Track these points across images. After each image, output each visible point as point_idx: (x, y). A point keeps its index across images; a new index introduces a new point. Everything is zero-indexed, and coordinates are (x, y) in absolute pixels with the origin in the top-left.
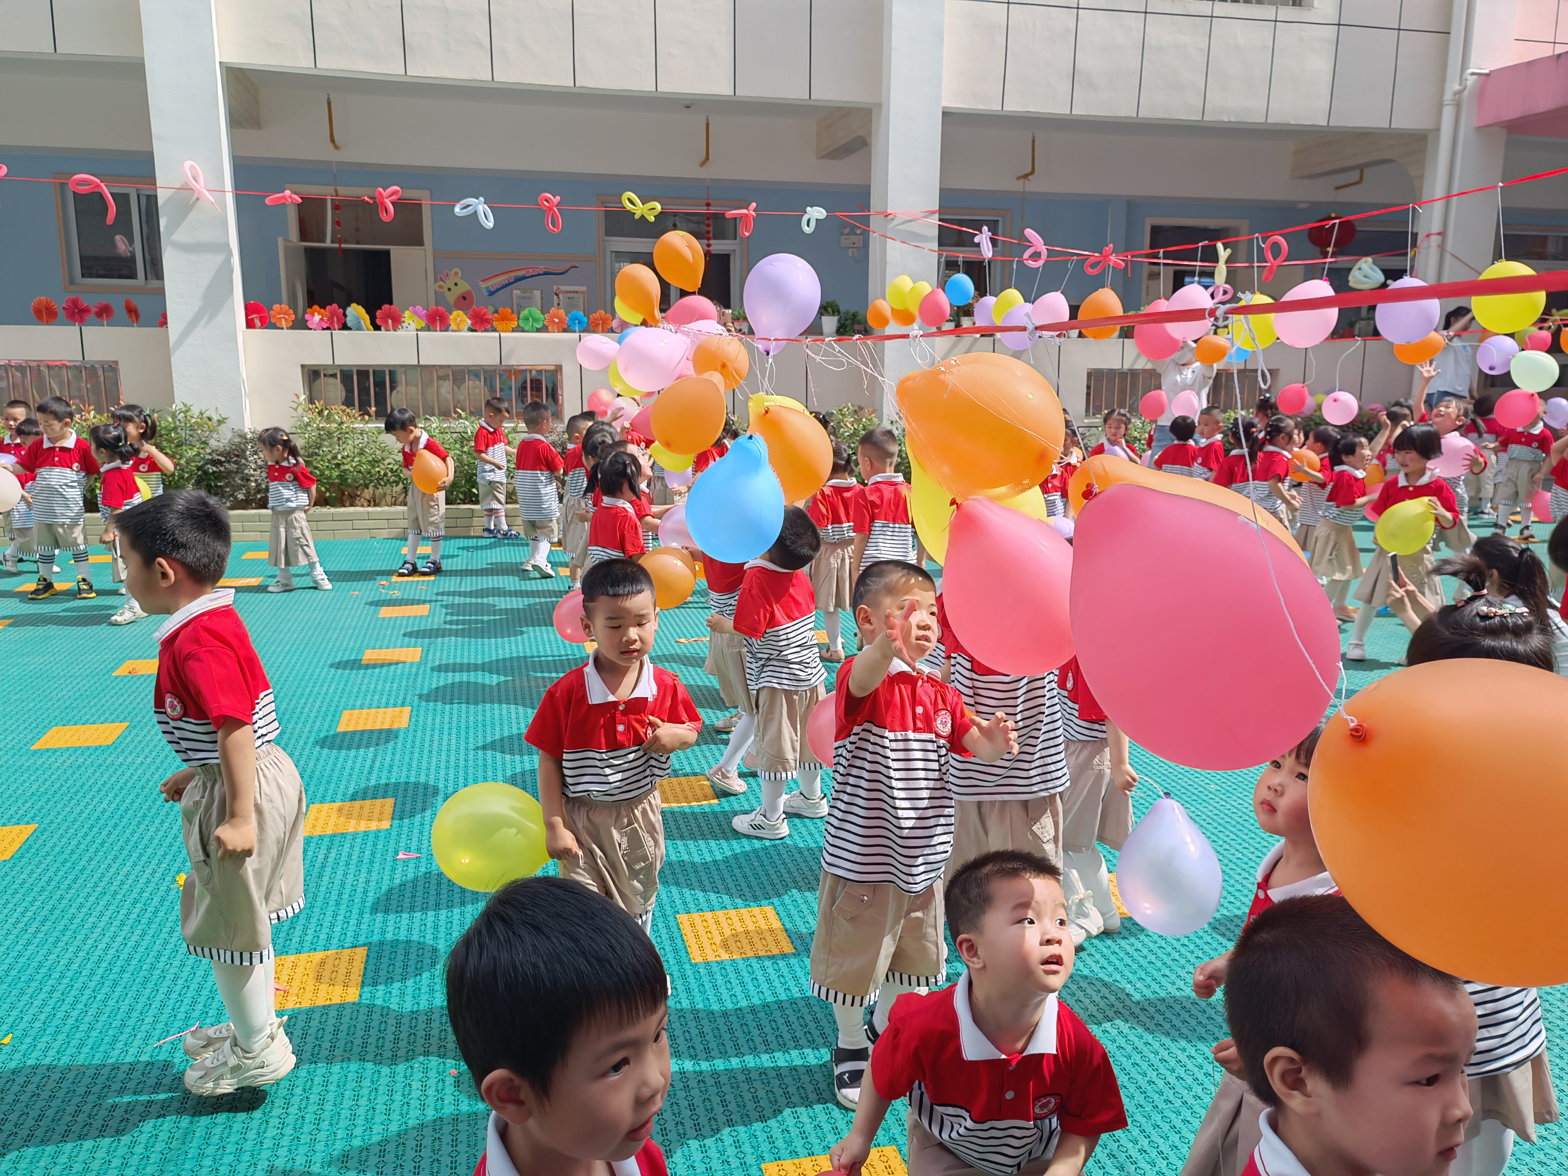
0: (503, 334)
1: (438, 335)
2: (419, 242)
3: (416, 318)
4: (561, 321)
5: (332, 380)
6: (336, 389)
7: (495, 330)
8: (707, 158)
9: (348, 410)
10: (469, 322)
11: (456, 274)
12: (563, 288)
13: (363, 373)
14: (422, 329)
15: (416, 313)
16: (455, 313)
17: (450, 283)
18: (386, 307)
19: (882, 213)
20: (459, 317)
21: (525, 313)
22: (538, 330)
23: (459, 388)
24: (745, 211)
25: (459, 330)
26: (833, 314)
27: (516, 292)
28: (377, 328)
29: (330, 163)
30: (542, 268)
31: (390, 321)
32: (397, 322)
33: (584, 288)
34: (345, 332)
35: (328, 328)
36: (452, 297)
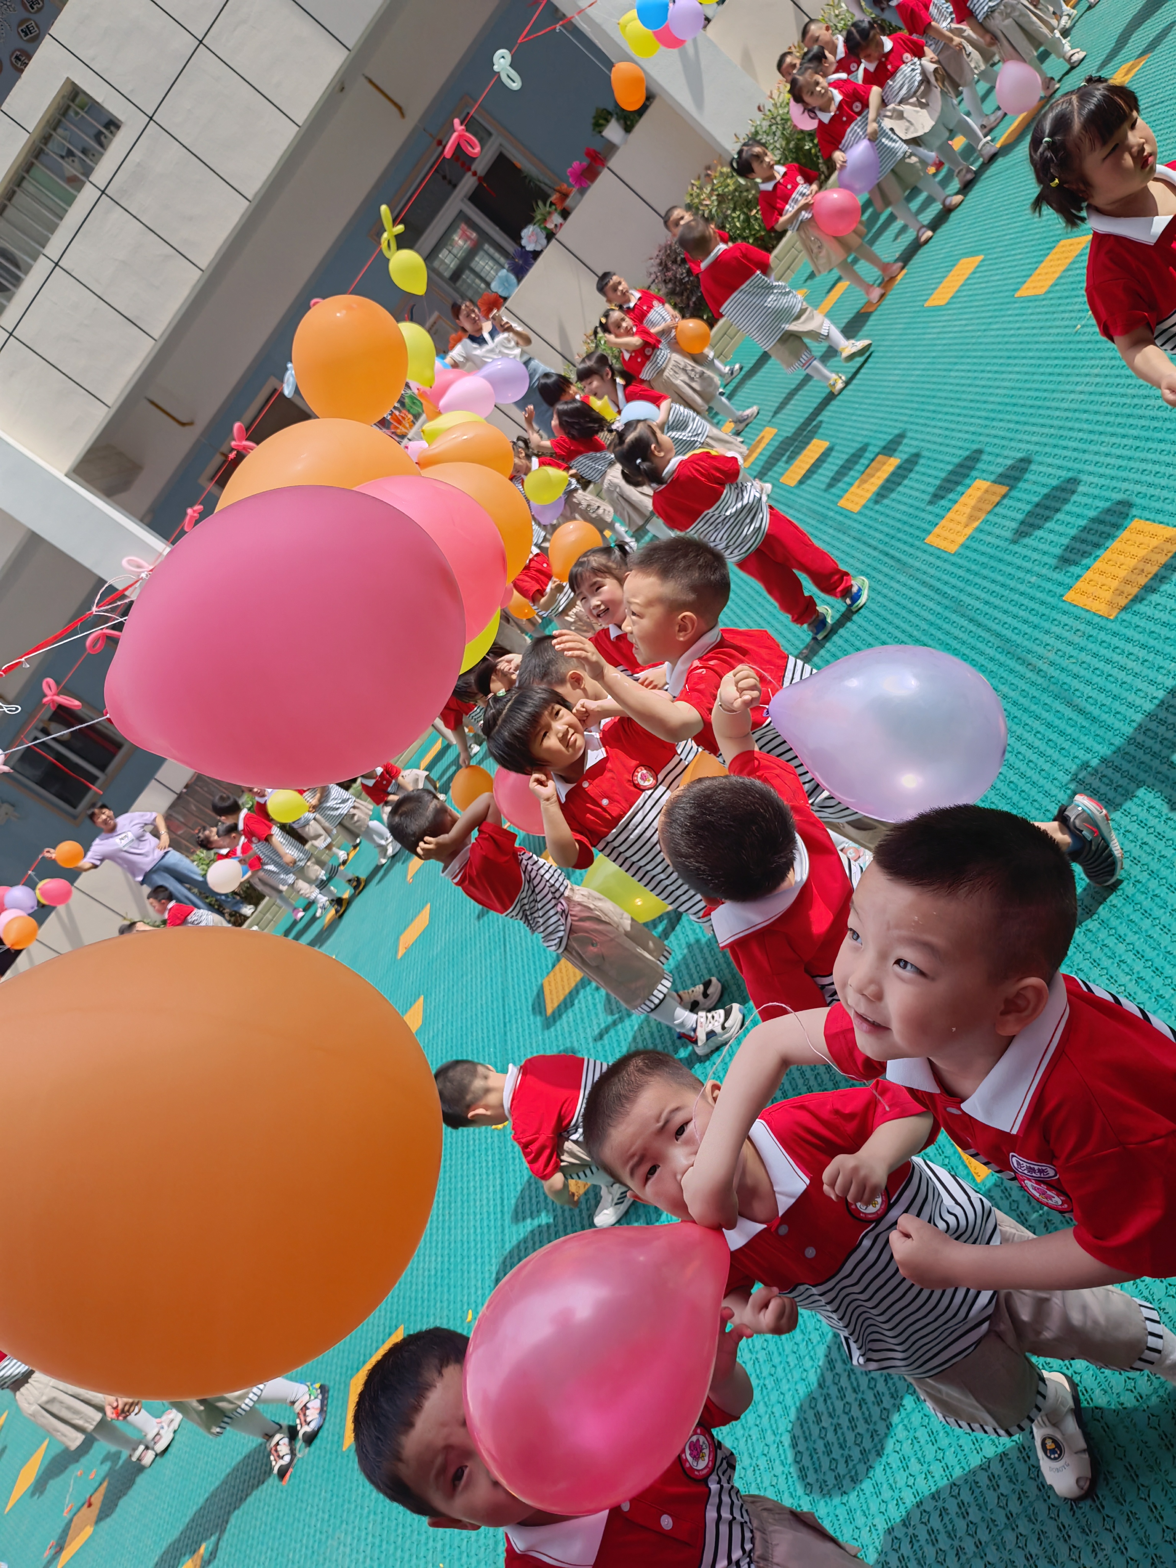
8: (400, 108)
24: (455, 135)
26: (608, 121)
29: (198, 441)
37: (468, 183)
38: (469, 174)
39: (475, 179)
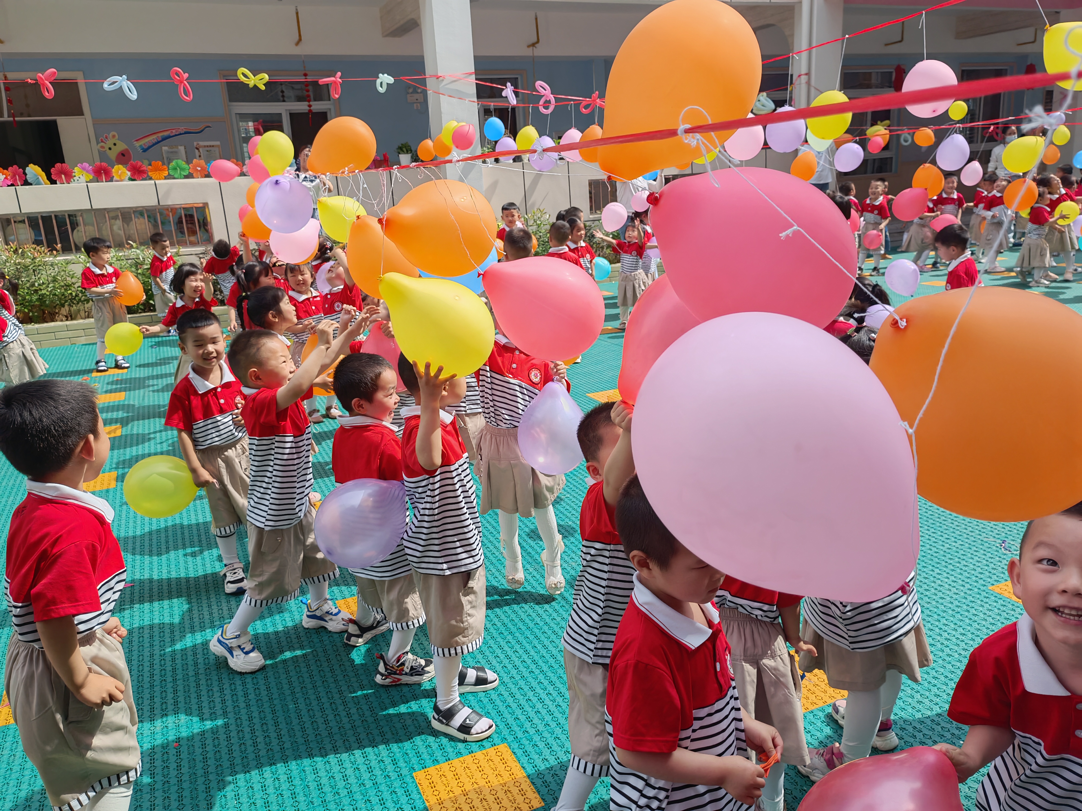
0: (157, 182)
1: (104, 185)
2: (81, 113)
3: (84, 173)
4: (203, 169)
5: (21, 225)
6: (25, 232)
7: (151, 179)
8: (300, 39)
9: (38, 248)
10: (129, 173)
11: (114, 136)
12: (202, 143)
13: (47, 218)
14: (91, 181)
15: (84, 169)
16: (116, 167)
17: (110, 143)
18: (58, 165)
19: (434, 76)
20: (120, 170)
21: (173, 164)
22: (186, 177)
23: (128, 225)
24: (333, 79)
25: (121, 181)
26: (407, 153)
27: (164, 148)
28: (53, 182)
30: (182, 129)
31: (63, 176)
32: (69, 177)
33: (218, 143)
34: (27, 187)
35: (12, 185)
36: (113, 154)
37: (302, 107)
38: (307, 103)
39: (308, 108)
